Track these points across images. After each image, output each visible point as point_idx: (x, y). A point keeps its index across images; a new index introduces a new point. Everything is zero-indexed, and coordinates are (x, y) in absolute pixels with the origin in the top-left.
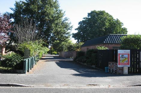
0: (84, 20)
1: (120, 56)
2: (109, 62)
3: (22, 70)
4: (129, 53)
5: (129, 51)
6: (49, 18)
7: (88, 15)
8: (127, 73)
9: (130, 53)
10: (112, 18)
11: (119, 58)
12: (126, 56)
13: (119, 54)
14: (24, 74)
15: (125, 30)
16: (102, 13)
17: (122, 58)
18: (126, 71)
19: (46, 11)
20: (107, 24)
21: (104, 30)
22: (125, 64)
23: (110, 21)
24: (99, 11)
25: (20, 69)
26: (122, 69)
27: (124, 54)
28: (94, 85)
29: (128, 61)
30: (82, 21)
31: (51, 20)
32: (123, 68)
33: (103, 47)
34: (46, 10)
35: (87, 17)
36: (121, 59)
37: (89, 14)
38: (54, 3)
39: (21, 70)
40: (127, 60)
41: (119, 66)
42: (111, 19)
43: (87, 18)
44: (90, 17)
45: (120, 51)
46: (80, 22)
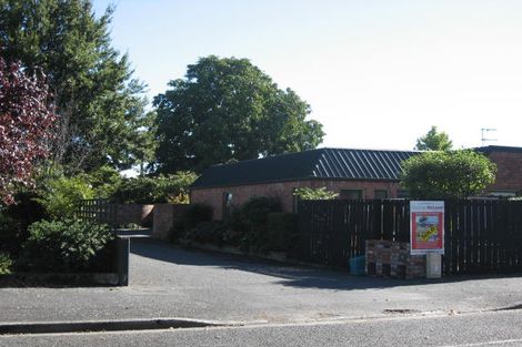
0: (172, 88)
1: (418, 219)
2: (367, 242)
3: (113, 275)
4: (439, 211)
5: (442, 204)
6: (79, 81)
7: (189, 72)
8: (440, 273)
9: (443, 211)
10: (275, 85)
11: (414, 226)
12: (433, 220)
13: (414, 214)
14: (123, 289)
15: (315, 130)
16: (239, 66)
17: (423, 226)
18: (435, 266)
19: (71, 56)
20: (258, 107)
21: (250, 129)
22: (430, 246)
23: (266, 95)
24: (227, 61)
25: (105, 271)
26: (423, 262)
27: (428, 214)
28: (401, 311)
29: (440, 235)
30: (164, 93)
31: (85, 87)
32: (424, 257)
33: (321, 191)
34: (71, 52)
35: (186, 79)
36: (419, 229)
37: (192, 70)
38: (99, 27)
39: (109, 275)
40: (435, 233)
41: (413, 252)
42: (269, 91)
43: (182, 83)
44: (194, 80)
45: (416, 206)
46: (157, 95)
